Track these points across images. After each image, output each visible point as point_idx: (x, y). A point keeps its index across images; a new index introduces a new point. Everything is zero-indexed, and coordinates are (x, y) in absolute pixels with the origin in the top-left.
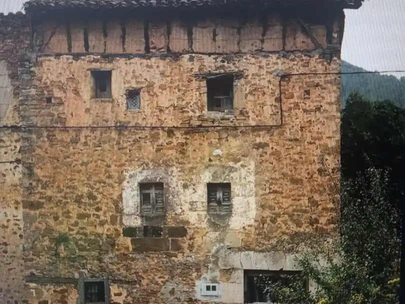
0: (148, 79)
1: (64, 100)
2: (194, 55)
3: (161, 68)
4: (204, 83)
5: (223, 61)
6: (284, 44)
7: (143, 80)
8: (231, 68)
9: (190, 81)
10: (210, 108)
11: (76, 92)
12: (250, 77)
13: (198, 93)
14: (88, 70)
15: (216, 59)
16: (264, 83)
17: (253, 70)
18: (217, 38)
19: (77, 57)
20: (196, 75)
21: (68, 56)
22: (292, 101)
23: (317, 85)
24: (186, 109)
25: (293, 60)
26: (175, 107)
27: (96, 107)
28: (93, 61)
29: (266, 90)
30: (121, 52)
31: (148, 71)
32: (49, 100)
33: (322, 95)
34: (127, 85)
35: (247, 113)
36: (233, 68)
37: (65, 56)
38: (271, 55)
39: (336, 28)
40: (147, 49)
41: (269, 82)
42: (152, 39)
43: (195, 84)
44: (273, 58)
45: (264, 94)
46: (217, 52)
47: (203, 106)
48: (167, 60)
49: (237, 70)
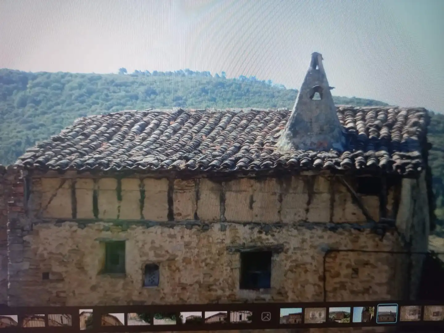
0: (170, 251)
1: (64, 275)
2: (226, 224)
3: (187, 239)
4: (237, 256)
5: (260, 232)
6: (332, 215)
7: (163, 253)
8: (269, 240)
9: (220, 254)
10: (243, 286)
11: (81, 268)
12: (290, 253)
13: (229, 268)
14: (96, 240)
15: (252, 229)
16: (308, 259)
17: (294, 243)
18: (254, 205)
19: (83, 223)
20: (228, 248)
21: (72, 223)
22: (337, 280)
23: (367, 264)
24: (214, 287)
25: (341, 234)
26: (200, 285)
27: (106, 282)
28: (103, 230)
29: (308, 267)
30: (138, 217)
31: (170, 242)
32: (46, 276)
33: (373, 275)
34: (144, 258)
35: (286, 293)
36: (272, 240)
37: (68, 223)
38: (315, 227)
39: (391, 200)
40: (171, 215)
41: (313, 257)
42: (176, 205)
43: (226, 257)
44: (319, 231)
45: (306, 271)
46: (254, 221)
47: (234, 283)
48: (194, 230)
49: (276, 243)
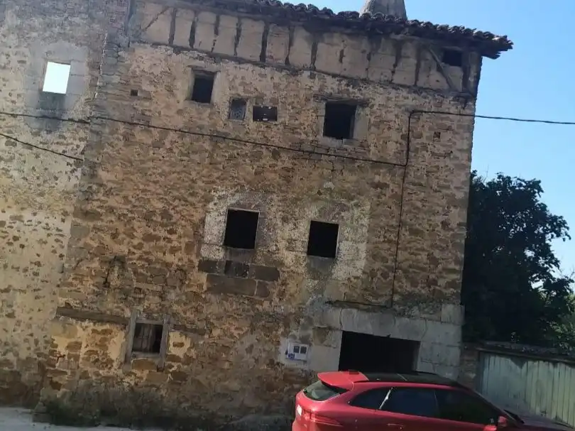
0: (259, 90)
1: (153, 94)
2: (315, 73)
3: (276, 80)
4: (323, 104)
5: (348, 85)
6: (417, 79)
7: (252, 90)
8: (355, 93)
9: (307, 100)
10: (327, 134)
11: (170, 90)
12: (375, 108)
13: (314, 115)
14: (189, 66)
15: (340, 81)
16: (391, 117)
17: (379, 100)
18: (344, 59)
19: (178, 50)
20: (316, 96)
21: (168, 48)
22: (419, 141)
23: (449, 129)
24: (299, 130)
25: (425, 98)
26: (285, 126)
27: (194, 108)
28: (197, 58)
29: (392, 124)
30: (231, 53)
31: (260, 81)
32: (134, 93)
33: (454, 140)
34: (233, 92)
35: (368, 146)
36: (358, 95)
37: (163, 47)
38: (401, 88)
39: (473, 73)
40: (263, 56)
41: (397, 116)
42: (269, 47)
43: (312, 104)
44: (404, 93)
45: (389, 128)
46: (342, 74)
47: (318, 131)
48: (283, 73)
49: (362, 97)
